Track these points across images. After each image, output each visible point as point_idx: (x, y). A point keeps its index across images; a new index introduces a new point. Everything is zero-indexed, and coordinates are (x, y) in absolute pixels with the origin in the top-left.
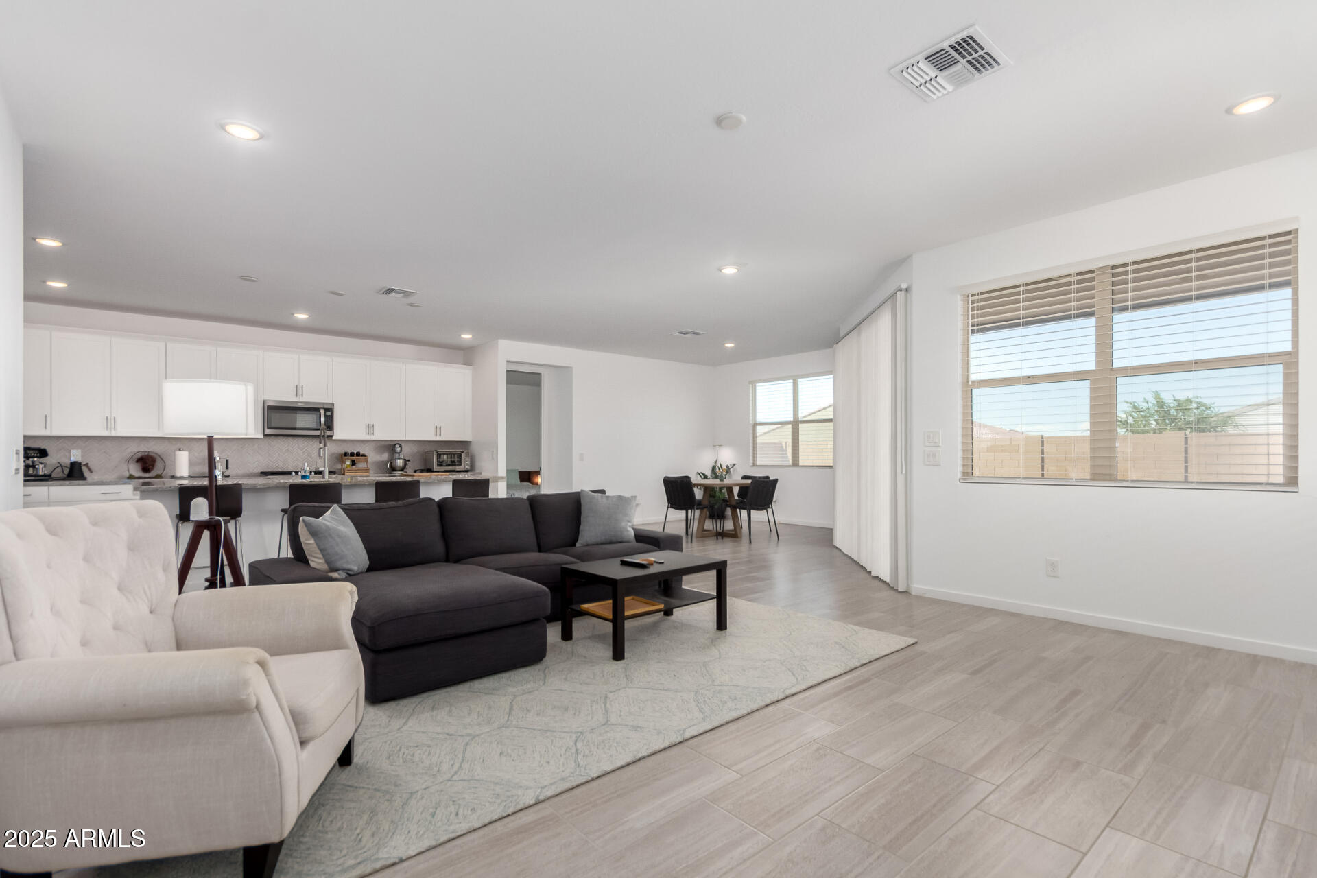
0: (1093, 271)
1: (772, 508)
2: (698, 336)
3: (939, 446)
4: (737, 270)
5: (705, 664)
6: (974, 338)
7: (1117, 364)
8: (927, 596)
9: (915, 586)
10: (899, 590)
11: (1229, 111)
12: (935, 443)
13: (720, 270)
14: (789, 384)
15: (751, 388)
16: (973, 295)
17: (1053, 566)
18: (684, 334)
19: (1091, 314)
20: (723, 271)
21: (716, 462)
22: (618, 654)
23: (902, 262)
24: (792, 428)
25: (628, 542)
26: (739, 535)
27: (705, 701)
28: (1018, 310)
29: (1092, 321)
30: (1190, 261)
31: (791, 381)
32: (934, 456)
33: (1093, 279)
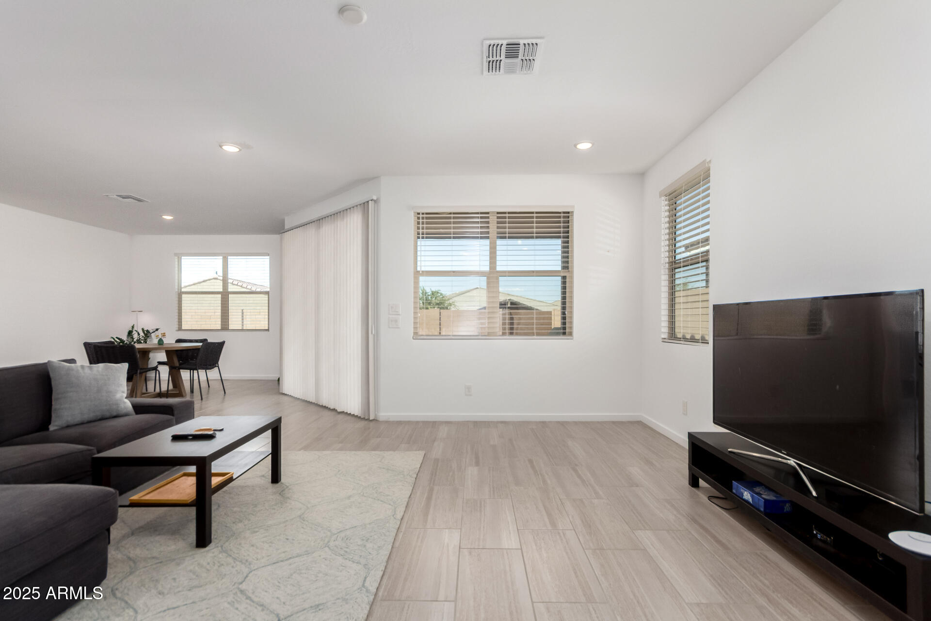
0: (488, 213)
1: (218, 366)
2: (142, 203)
3: (399, 314)
4: (238, 150)
5: (301, 517)
6: (420, 242)
7: (499, 269)
8: (391, 420)
9: (381, 414)
10: (371, 419)
11: (575, 146)
12: (397, 312)
13: (221, 146)
14: (219, 260)
15: (176, 260)
16: (423, 214)
17: (468, 388)
18: (123, 198)
19: (488, 238)
20: (223, 147)
21: (133, 327)
22: (203, 539)
23: (369, 180)
24: (222, 298)
25: (126, 415)
26: (184, 394)
27: (346, 552)
28: (450, 228)
29: (487, 242)
30: (533, 217)
31: (221, 257)
32: (396, 321)
33: (488, 218)
